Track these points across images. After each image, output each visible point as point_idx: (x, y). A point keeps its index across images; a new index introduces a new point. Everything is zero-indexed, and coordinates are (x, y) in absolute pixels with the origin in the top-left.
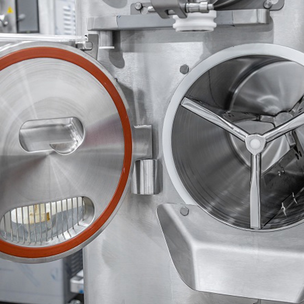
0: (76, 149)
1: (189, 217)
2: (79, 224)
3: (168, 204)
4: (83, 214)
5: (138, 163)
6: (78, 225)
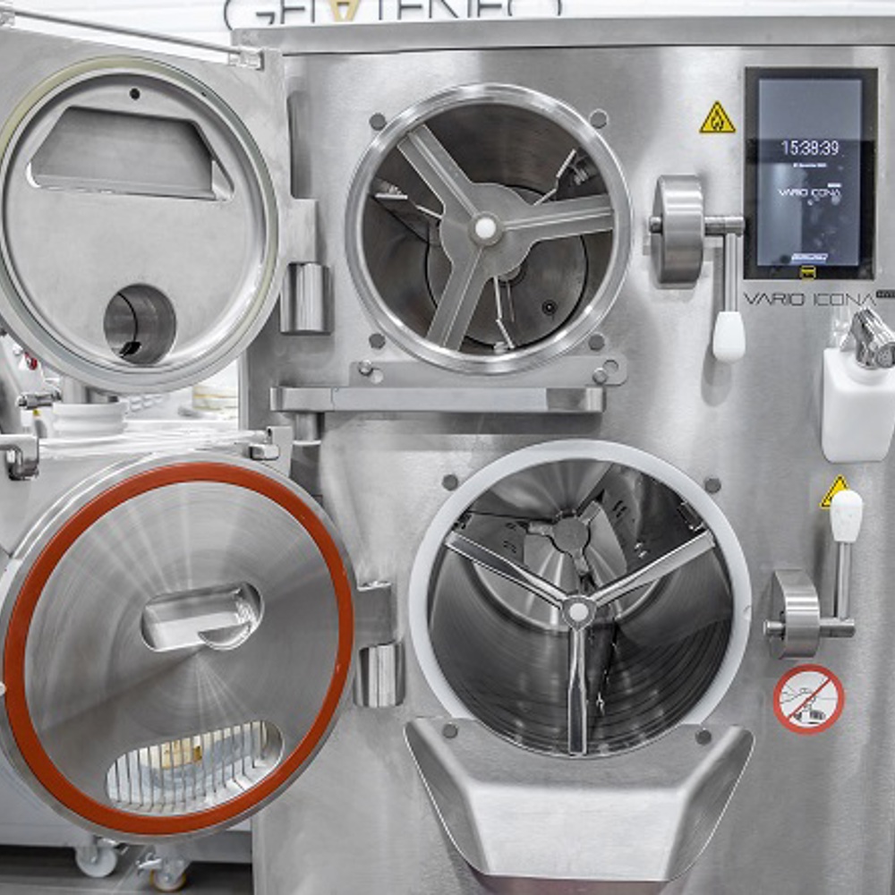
0: (246, 638)
1: (459, 739)
2: (256, 764)
3: (420, 719)
4: (263, 750)
5: (364, 654)
6: (254, 767)
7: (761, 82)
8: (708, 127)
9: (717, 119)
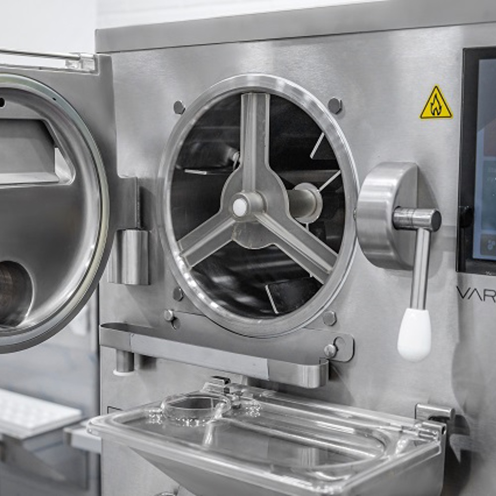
7: (481, 62)
8: (428, 113)
9: (436, 105)
